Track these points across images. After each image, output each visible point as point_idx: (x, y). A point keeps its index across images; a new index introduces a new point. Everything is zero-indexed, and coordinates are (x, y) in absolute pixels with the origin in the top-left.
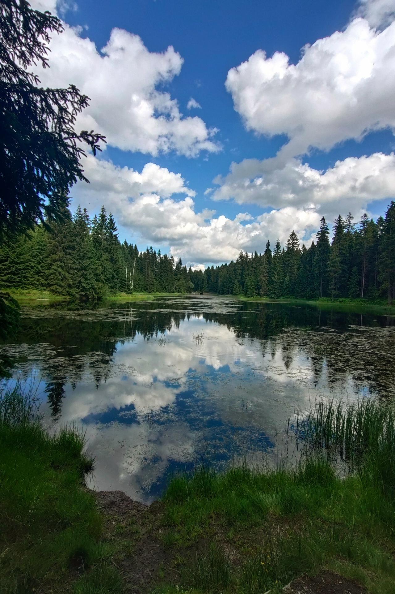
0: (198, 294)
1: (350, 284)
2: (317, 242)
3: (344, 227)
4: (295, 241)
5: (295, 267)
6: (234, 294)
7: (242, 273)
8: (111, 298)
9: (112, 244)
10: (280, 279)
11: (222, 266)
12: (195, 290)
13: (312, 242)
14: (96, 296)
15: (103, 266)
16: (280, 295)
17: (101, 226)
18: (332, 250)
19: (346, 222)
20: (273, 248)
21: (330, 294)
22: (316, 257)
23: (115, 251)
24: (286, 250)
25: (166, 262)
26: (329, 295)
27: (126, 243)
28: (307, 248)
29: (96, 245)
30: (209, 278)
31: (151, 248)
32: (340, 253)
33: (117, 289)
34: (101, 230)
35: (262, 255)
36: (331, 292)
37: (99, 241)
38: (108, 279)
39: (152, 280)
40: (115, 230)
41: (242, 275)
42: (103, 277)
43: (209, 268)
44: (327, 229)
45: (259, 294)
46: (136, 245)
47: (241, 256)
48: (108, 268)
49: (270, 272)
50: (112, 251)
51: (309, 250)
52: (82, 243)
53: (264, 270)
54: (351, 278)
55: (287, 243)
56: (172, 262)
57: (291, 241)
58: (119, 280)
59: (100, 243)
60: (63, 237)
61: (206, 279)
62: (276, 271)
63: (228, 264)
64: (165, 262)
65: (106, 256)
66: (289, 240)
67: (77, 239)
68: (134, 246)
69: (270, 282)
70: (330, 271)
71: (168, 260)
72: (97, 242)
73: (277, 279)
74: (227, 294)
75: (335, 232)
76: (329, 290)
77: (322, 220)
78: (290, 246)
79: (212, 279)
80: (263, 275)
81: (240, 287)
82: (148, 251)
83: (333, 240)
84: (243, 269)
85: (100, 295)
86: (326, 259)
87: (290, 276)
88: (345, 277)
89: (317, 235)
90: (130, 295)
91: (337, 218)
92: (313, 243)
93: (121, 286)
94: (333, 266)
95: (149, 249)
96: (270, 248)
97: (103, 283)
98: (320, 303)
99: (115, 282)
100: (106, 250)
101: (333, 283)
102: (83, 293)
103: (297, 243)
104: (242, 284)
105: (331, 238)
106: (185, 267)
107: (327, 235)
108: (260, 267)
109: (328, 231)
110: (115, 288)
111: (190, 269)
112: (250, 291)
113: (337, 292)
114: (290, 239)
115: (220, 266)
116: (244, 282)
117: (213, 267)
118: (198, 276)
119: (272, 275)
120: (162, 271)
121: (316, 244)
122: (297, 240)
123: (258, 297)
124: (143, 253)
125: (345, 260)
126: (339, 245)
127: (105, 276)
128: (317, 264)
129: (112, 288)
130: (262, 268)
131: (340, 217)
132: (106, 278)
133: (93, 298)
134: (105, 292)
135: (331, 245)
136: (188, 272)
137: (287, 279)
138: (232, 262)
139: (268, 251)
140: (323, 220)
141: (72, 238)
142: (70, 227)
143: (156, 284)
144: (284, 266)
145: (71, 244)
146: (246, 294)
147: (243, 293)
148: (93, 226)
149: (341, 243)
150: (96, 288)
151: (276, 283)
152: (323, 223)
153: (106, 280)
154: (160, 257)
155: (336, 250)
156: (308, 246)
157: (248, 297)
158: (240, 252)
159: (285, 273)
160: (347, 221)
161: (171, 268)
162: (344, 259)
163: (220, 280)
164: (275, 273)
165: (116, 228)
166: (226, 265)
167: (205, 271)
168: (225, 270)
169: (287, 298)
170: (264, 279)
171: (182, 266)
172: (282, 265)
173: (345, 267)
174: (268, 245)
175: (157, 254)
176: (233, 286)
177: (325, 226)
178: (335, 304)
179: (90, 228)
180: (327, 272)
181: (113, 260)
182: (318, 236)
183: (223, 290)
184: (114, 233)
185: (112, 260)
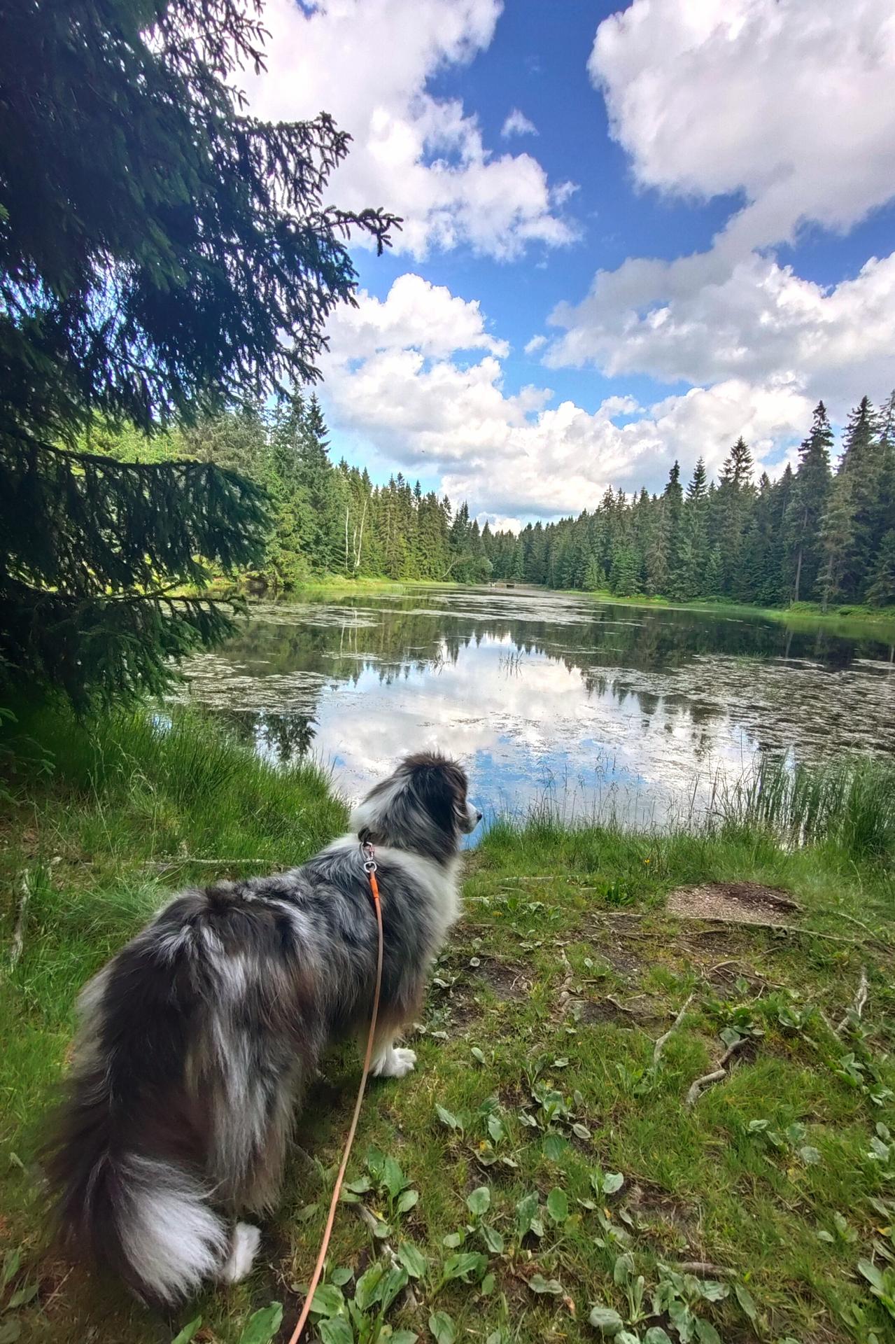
0: (503, 587)
1: (874, 573)
2: (800, 465)
3: (874, 430)
4: (744, 464)
5: (739, 528)
6: (586, 589)
7: (608, 541)
8: (314, 586)
9: (316, 466)
10: (698, 556)
11: (562, 523)
12: (495, 576)
13: (786, 467)
14: (282, 581)
15: (295, 515)
16: (696, 593)
17: (291, 424)
18: (836, 485)
19: (880, 417)
20: (686, 481)
21: (818, 594)
22: (792, 505)
23: (323, 482)
24: (718, 484)
25: (432, 509)
26: (816, 598)
27: (344, 466)
28: (771, 481)
29: (280, 466)
30: (529, 550)
31: (400, 477)
32: (855, 495)
33: (327, 568)
34: (292, 432)
35: (658, 498)
36: (823, 589)
37: (287, 457)
38: (308, 544)
39: (399, 550)
40: (322, 432)
41: (606, 545)
42: (295, 540)
43: (530, 526)
44: (829, 435)
45: (643, 590)
46: (366, 471)
47: (608, 501)
48: (306, 519)
49: (675, 538)
50: (316, 481)
51: (776, 486)
52: (253, 463)
53: (660, 533)
54: (876, 557)
55: (722, 467)
56: (446, 510)
57: (734, 463)
58: (330, 547)
59: (290, 463)
60: (211, 448)
61: (521, 552)
62: (688, 537)
63: (575, 518)
64: (429, 510)
65: (303, 492)
66: (729, 461)
67: (242, 453)
68: (361, 472)
69: (674, 563)
70: (826, 538)
71: (437, 507)
72: (284, 459)
73: (689, 555)
74: (568, 588)
75: (849, 441)
76: (817, 584)
77: (816, 411)
78: (729, 476)
79: (536, 551)
80: (658, 544)
81: (600, 572)
82: (392, 483)
83: (840, 463)
84: (609, 532)
85: (290, 579)
86: (817, 510)
87: (722, 549)
88: (862, 554)
89: (800, 450)
90: (354, 581)
91: (857, 406)
92: (788, 470)
93: (334, 561)
94: (832, 527)
95: (395, 478)
96: (679, 480)
97: (297, 552)
98: (791, 615)
99: (321, 552)
100: (304, 479)
101: (829, 567)
102: (255, 574)
103: (747, 468)
104: (606, 565)
105: (835, 455)
106: (476, 523)
107: (825, 448)
108: (652, 526)
109: (830, 439)
110: (322, 564)
111: (486, 530)
112: (623, 582)
113: (836, 590)
114: (731, 458)
115: (556, 523)
116: (611, 561)
117: (538, 525)
118: (504, 544)
119: (679, 545)
120: (424, 530)
121: (795, 471)
122: (747, 460)
123: (642, 597)
124: (380, 489)
125: (868, 512)
126: (856, 474)
127: (301, 537)
128: (794, 520)
129: (315, 563)
130: (656, 528)
131: (865, 403)
132: (302, 543)
133: (276, 586)
134: (301, 573)
135: (834, 473)
136: (480, 534)
137: (715, 556)
138: (584, 512)
139: (674, 488)
140: (821, 410)
141: (230, 451)
142: (226, 425)
143: (408, 559)
144: (710, 526)
145: (229, 463)
146: (613, 589)
147: (607, 588)
148: (273, 423)
149: (860, 469)
150: (282, 563)
151: (687, 564)
152: (818, 418)
153: (302, 547)
154: (419, 499)
155: (845, 486)
156: (776, 476)
157: (619, 596)
158: (605, 489)
159: (713, 541)
160: (885, 414)
161: (444, 524)
162: (864, 510)
163: (555, 555)
164: (686, 540)
165: (324, 428)
166: (571, 520)
167: (522, 534)
168: (567, 531)
169: (712, 600)
170: (658, 554)
171: (469, 521)
172: (706, 521)
173: (864, 529)
174: (675, 472)
175: (412, 492)
176: (584, 569)
177: (824, 427)
178: (827, 617)
179: (267, 429)
180: (816, 540)
181: (318, 502)
182: (802, 452)
183: (562, 579)
184: (320, 441)
185: (316, 502)
